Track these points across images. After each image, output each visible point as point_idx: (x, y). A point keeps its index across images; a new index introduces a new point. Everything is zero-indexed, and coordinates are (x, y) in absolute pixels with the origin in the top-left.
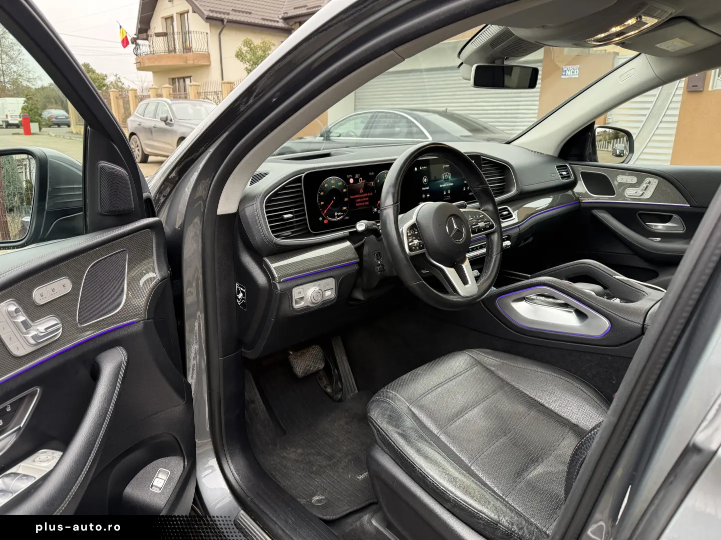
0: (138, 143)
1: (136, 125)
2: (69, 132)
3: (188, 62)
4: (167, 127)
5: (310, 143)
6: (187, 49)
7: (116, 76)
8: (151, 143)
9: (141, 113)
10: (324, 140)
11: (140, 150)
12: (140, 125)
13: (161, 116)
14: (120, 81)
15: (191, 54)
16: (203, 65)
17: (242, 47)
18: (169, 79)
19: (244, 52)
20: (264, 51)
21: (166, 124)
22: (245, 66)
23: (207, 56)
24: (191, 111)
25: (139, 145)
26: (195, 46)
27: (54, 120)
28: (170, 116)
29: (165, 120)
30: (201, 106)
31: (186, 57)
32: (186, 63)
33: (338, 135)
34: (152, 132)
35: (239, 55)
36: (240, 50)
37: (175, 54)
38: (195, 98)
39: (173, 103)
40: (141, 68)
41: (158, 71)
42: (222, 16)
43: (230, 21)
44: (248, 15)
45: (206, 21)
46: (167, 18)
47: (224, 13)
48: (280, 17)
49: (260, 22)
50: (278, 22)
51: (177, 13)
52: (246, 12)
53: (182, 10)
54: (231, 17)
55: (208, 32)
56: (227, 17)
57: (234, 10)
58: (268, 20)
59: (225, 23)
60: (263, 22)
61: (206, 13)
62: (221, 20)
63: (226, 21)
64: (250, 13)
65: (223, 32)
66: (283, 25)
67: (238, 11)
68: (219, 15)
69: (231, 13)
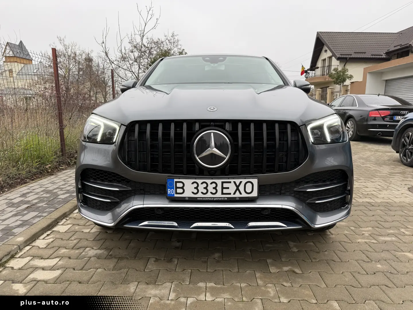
3: (326, 80)
15: (327, 76)
31: (325, 78)
37: (323, 76)
42: (347, 56)
43: (350, 58)
44: (363, 54)
45: (337, 60)
46: (324, 60)
47: (348, 55)
48: (385, 52)
49: (369, 57)
50: (382, 55)
51: (328, 57)
52: (362, 53)
53: (330, 56)
54: (352, 56)
55: (339, 64)
56: (350, 56)
57: (355, 53)
58: (375, 55)
59: (348, 60)
60: (372, 57)
61: (338, 56)
62: (346, 58)
63: (348, 58)
64: (365, 53)
65: (347, 64)
66: (385, 57)
67: (358, 53)
68: (345, 56)
69: (353, 54)
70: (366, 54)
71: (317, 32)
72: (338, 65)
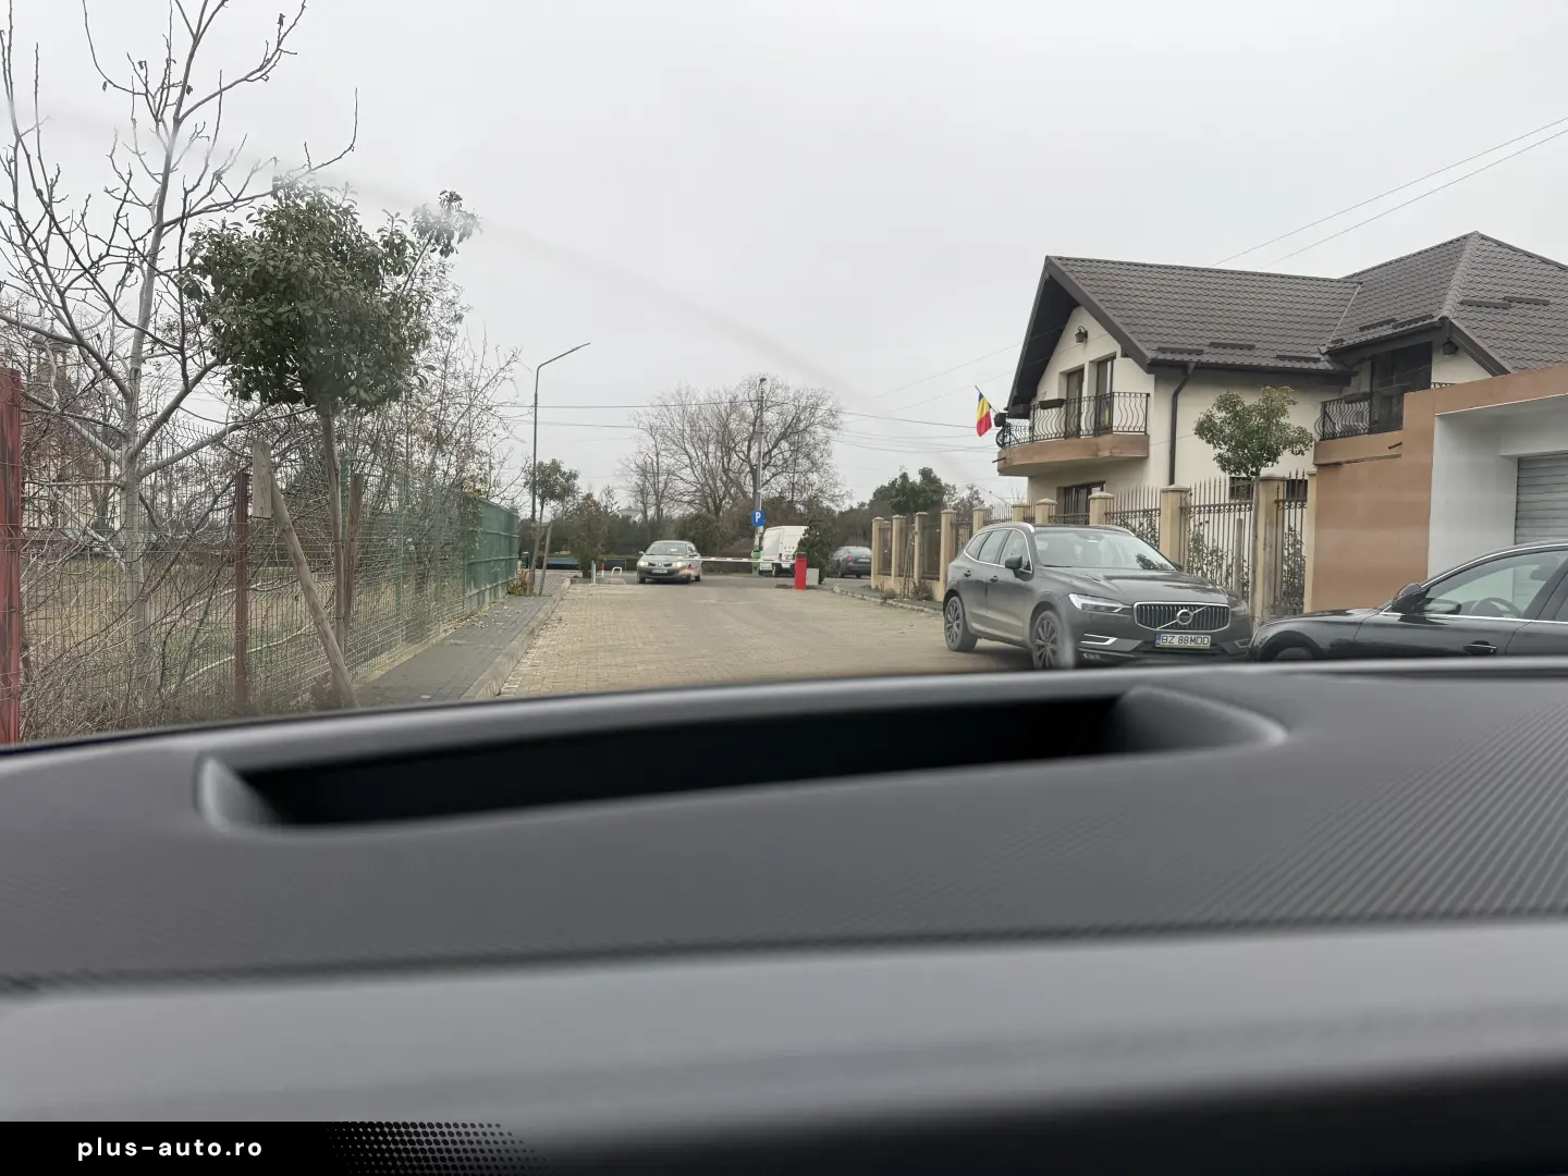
0: (960, 611)
1: (959, 576)
2: (864, 587)
3: (1100, 454)
4: (1018, 581)
5: (1359, 624)
6: (1102, 428)
7: (972, 489)
8: (983, 612)
9: (972, 553)
10: (1402, 619)
11: (961, 626)
12: (967, 575)
13: (1009, 557)
14: (977, 499)
15: (1108, 438)
16: (1132, 460)
17: (1215, 411)
18: (1059, 488)
19: (1218, 421)
20: (1268, 418)
21: (1017, 576)
22: (1218, 451)
23: (1143, 441)
24: (1079, 549)
25: (961, 616)
26: (1118, 421)
27: (851, 564)
28: (1027, 558)
29: (1014, 565)
30: (1099, 538)
31: (1097, 445)
32: (1096, 455)
33: (1451, 607)
34: (986, 590)
35: (1206, 430)
36: (1209, 418)
37: (1078, 440)
38: (1100, 522)
39: (1036, 532)
40: (1007, 469)
41: (1039, 476)
42: (1186, 358)
43: (1201, 367)
44: (1246, 352)
45: (1149, 372)
46: (1075, 375)
47: (1190, 352)
48: (1324, 349)
49: (1272, 363)
50: (1316, 360)
51: (1091, 362)
52: (1241, 347)
53: (1102, 354)
54: (1204, 359)
55: (1152, 392)
56: (1195, 358)
57: (1212, 345)
58: (1291, 358)
59: (1190, 371)
60: (1281, 364)
61: (1150, 355)
62: (1183, 366)
63: (1192, 366)
64: (1251, 348)
65: (1184, 390)
66: (1328, 366)
67: (1225, 346)
68: (1178, 358)
69: (1206, 349)
70: (1257, 353)
71: (1047, 258)
72: (1148, 395)
